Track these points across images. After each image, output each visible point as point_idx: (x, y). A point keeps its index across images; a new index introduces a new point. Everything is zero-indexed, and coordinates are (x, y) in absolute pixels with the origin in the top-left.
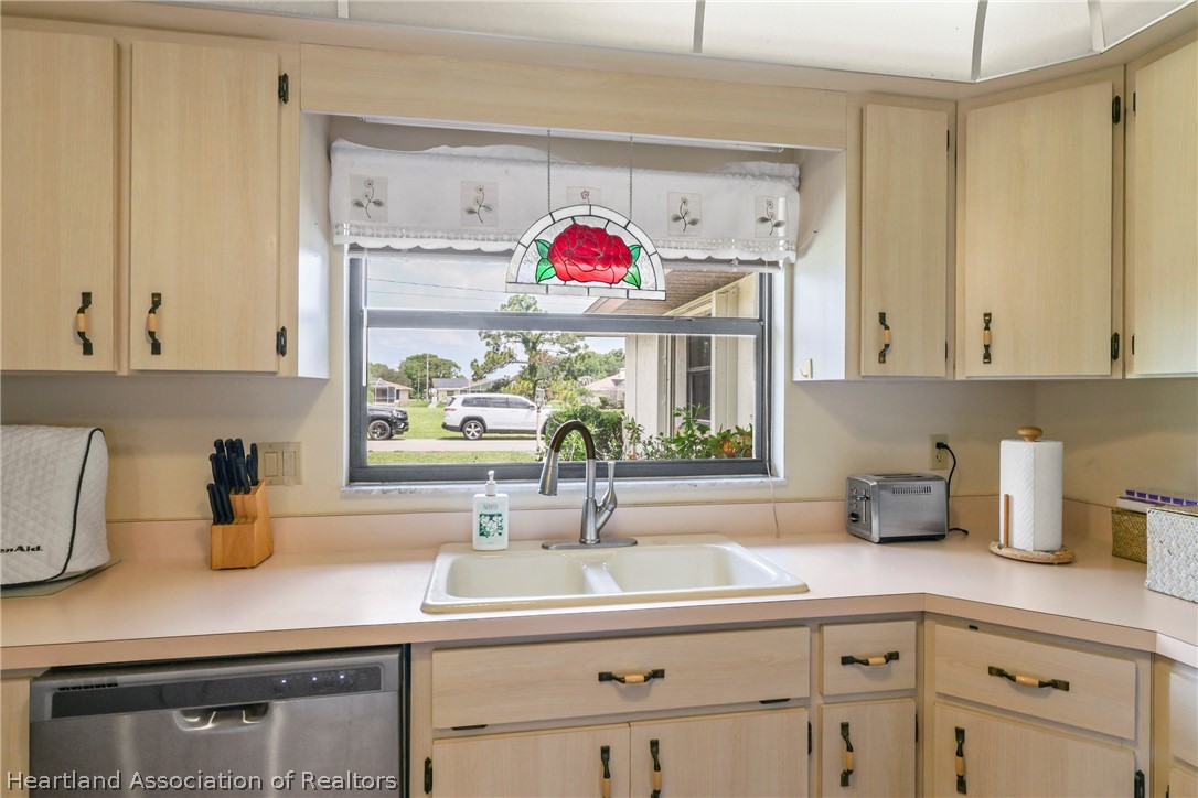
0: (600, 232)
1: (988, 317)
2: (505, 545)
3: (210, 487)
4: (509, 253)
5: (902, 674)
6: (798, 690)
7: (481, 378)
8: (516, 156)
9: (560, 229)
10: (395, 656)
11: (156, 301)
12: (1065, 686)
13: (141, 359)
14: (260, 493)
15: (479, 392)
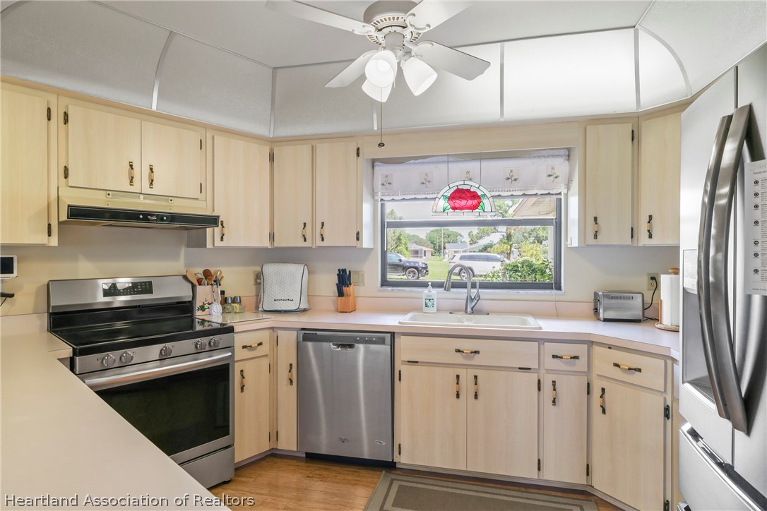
0: (468, 191)
1: (651, 217)
2: (435, 311)
3: (337, 284)
4: (434, 199)
5: (581, 365)
6: (534, 365)
7: (475, 243)
8: (440, 160)
9: (452, 190)
10: (389, 335)
11: (323, 224)
12: (639, 370)
13: (319, 243)
14: (352, 287)
15: (474, 252)
